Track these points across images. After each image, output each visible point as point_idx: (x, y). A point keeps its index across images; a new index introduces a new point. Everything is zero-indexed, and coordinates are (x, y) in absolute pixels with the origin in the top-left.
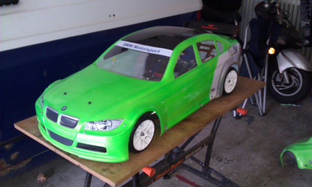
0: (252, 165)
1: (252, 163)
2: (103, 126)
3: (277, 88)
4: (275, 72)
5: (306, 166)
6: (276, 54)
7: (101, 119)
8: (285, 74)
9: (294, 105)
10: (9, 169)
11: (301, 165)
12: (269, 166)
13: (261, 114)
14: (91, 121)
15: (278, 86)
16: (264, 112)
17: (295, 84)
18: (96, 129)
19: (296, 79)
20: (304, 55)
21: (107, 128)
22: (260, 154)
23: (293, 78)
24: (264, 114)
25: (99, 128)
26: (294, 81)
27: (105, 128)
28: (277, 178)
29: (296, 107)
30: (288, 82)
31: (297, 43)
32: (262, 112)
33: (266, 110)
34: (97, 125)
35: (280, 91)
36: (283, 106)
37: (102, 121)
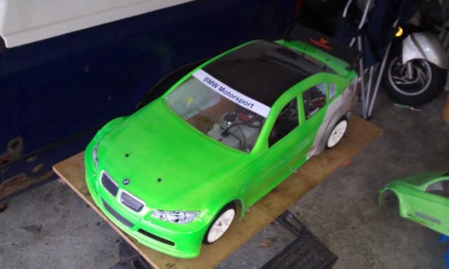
0: (341, 195)
1: (341, 193)
2: (175, 218)
3: (394, 80)
4: (396, 58)
5: (410, 215)
6: (404, 36)
7: (173, 210)
8: (409, 65)
9: (412, 108)
10: (29, 182)
11: (404, 211)
12: (362, 200)
13: (365, 117)
14: (161, 209)
15: (396, 78)
16: (369, 114)
17: (420, 80)
18: (165, 220)
19: (423, 73)
20: (442, 42)
21: (179, 221)
22: (353, 180)
23: (419, 71)
24: (369, 118)
25: (170, 220)
26: (419, 77)
27: (177, 221)
28: (369, 220)
29: (414, 111)
30: (411, 77)
31: (436, 26)
32: (367, 113)
33: (374, 110)
34: (168, 215)
35: (397, 85)
36: (397, 107)
37: (174, 212)
